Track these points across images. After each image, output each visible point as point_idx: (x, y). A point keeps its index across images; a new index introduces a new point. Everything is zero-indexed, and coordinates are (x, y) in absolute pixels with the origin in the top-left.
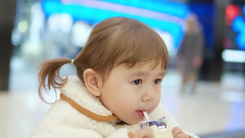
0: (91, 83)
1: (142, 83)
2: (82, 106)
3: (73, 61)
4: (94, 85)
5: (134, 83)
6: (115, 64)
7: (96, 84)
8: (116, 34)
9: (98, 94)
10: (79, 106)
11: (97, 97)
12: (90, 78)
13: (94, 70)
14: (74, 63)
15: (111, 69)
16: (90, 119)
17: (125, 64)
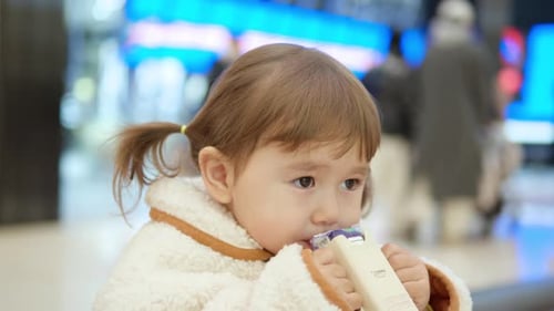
0: (213, 176)
1: (314, 184)
2: (203, 230)
3: (184, 128)
4: (218, 180)
5: (298, 183)
6: (261, 141)
7: (223, 178)
8: (269, 80)
9: (225, 199)
10: (195, 229)
11: (224, 205)
12: (211, 164)
13: (219, 149)
14: (187, 133)
15: (252, 150)
16: (218, 254)
17: (279, 143)
